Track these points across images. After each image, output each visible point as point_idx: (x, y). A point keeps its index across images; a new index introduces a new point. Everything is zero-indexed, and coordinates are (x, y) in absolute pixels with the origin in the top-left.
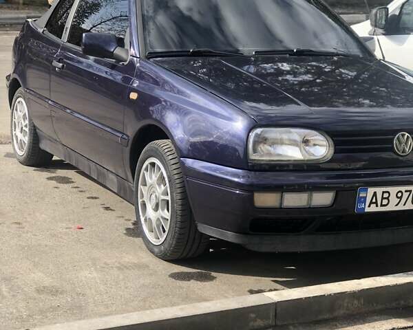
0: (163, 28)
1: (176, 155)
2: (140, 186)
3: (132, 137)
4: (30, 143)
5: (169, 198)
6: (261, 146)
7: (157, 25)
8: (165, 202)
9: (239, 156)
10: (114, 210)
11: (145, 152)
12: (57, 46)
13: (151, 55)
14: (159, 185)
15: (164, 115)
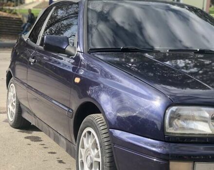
0: (103, 32)
1: (106, 127)
2: (80, 149)
3: (76, 111)
4: (16, 113)
5: (100, 160)
6: (176, 120)
7: (98, 31)
8: (97, 163)
9: (157, 128)
10: (65, 163)
11: (84, 123)
12: (33, 48)
13: (92, 51)
14: (93, 149)
15: (99, 95)
